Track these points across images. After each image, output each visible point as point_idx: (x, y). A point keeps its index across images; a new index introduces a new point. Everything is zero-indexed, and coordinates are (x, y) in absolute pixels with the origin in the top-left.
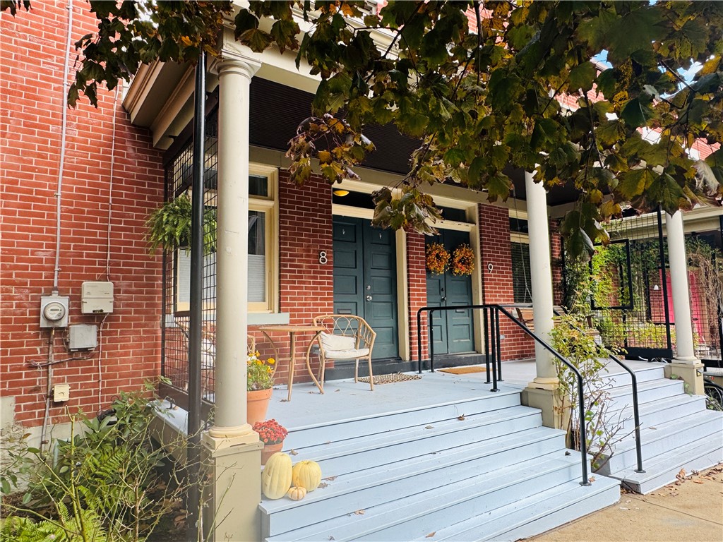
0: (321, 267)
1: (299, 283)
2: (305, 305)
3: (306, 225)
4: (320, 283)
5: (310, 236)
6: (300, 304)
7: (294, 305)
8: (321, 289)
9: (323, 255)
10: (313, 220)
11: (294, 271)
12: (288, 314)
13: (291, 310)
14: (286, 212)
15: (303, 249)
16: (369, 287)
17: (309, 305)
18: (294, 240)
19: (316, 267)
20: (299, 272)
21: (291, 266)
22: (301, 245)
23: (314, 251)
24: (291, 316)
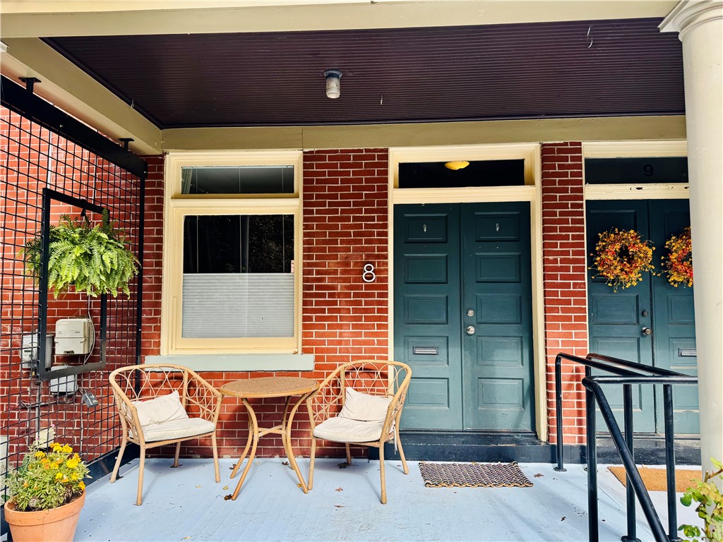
0: (367, 287)
1: (330, 311)
2: (339, 343)
3: (344, 227)
4: (366, 311)
5: (349, 242)
6: (331, 343)
7: (323, 343)
8: (367, 319)
9: (369, 269)
10: (355, 219)
11: (323, 295)
12: (311, 357)
13: (317, 351)
14: (312, 212)
15: (338, 263)
16: (471, 313)
17: (347, 342)
18: (324, 250)
19: (360, 287)
20: (331, 295)
21: (318, 288)
22: (336, 257)
23: (356, 264)
24: (317, 359)
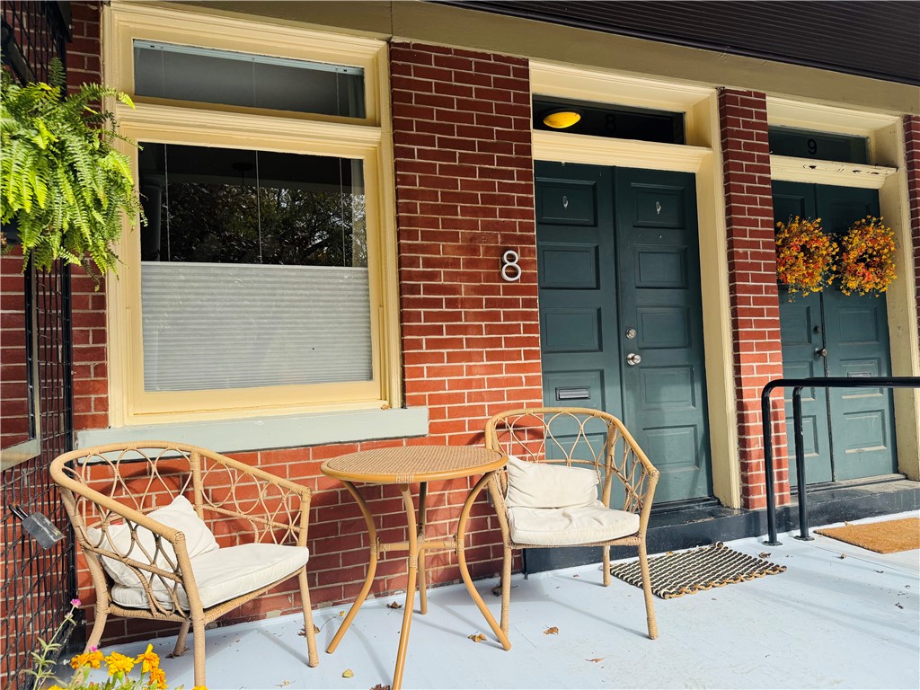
0: (508, 290)
1: (451, 330)
2: (468, 384)
3: (466, 185)
4: (507, 329)
5: (475, 212)
6: (454, 384)
7: (440, 385)
8: (509, 342)
9: (511, 258)
10: (483, 173)
11: (438, 303)
12: (424, 411)
13: (433, 400)
14: (410, 153)
15: (460, 248)
16: (632, 334)
17: (480, 383)
18: (434, 223)
19: (495, 290)
20: (451, 303)
21: (428, 289)
22: (455, 238)
23: (488, 250)
24: (433, 414)
